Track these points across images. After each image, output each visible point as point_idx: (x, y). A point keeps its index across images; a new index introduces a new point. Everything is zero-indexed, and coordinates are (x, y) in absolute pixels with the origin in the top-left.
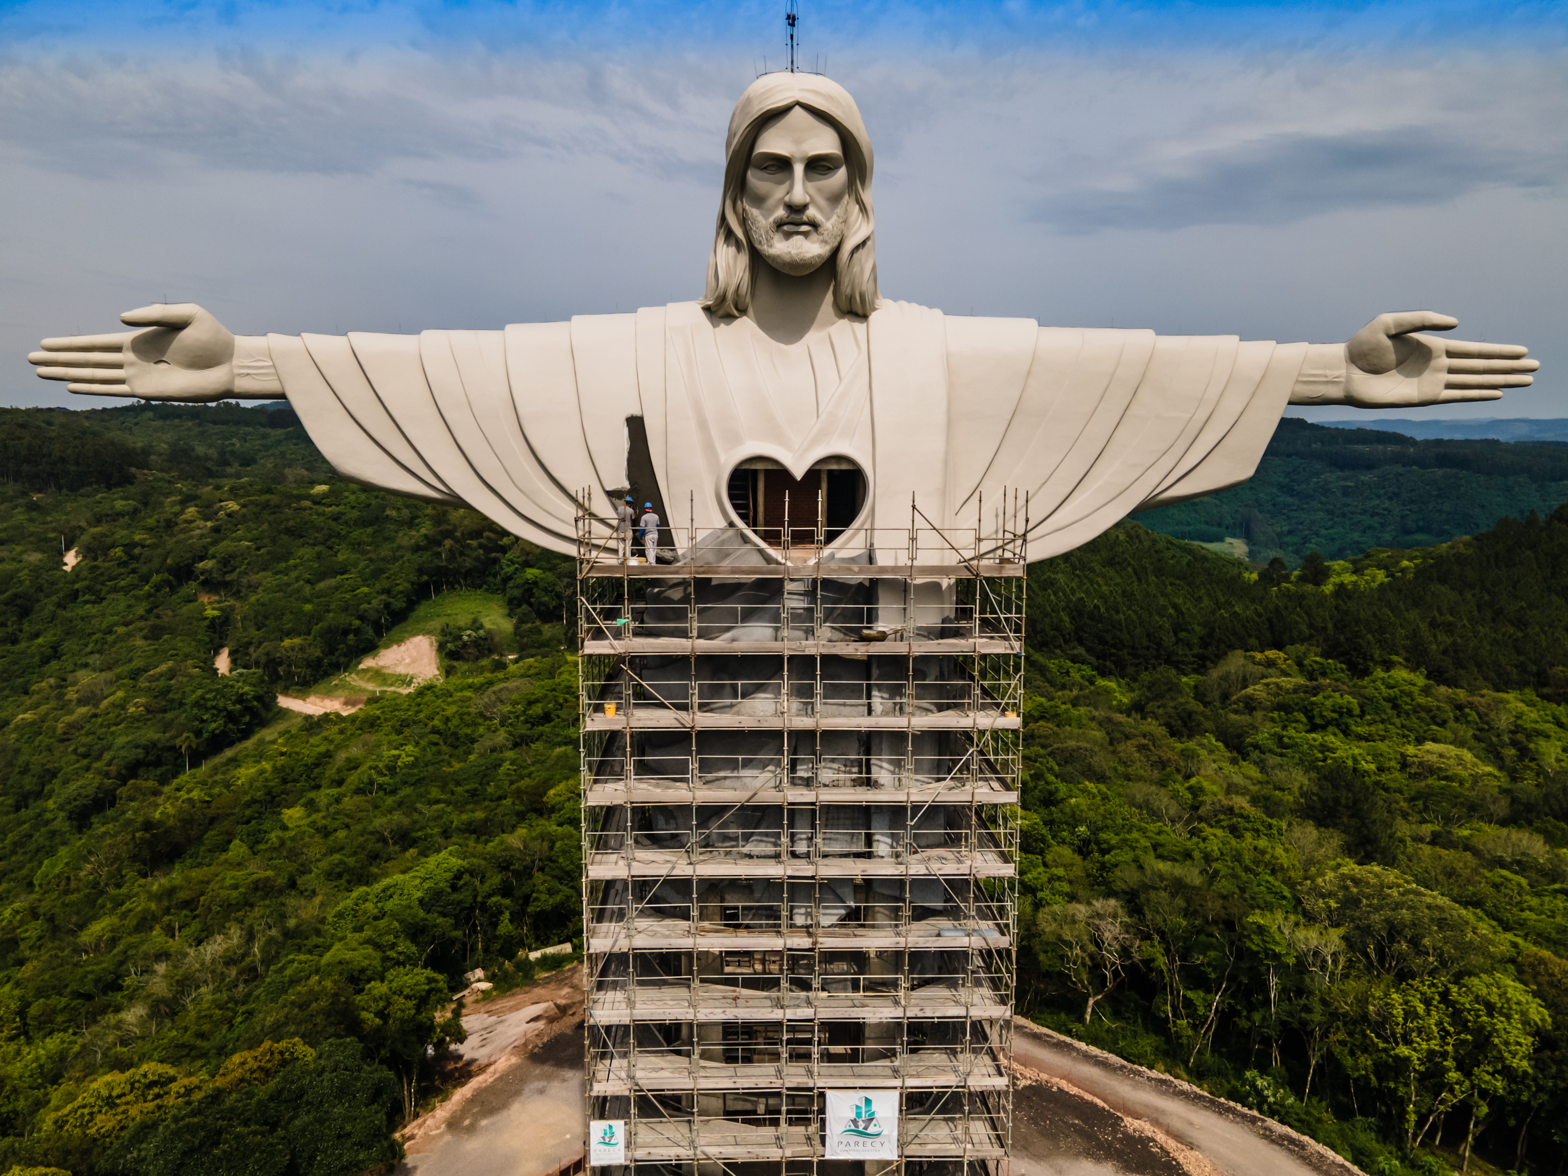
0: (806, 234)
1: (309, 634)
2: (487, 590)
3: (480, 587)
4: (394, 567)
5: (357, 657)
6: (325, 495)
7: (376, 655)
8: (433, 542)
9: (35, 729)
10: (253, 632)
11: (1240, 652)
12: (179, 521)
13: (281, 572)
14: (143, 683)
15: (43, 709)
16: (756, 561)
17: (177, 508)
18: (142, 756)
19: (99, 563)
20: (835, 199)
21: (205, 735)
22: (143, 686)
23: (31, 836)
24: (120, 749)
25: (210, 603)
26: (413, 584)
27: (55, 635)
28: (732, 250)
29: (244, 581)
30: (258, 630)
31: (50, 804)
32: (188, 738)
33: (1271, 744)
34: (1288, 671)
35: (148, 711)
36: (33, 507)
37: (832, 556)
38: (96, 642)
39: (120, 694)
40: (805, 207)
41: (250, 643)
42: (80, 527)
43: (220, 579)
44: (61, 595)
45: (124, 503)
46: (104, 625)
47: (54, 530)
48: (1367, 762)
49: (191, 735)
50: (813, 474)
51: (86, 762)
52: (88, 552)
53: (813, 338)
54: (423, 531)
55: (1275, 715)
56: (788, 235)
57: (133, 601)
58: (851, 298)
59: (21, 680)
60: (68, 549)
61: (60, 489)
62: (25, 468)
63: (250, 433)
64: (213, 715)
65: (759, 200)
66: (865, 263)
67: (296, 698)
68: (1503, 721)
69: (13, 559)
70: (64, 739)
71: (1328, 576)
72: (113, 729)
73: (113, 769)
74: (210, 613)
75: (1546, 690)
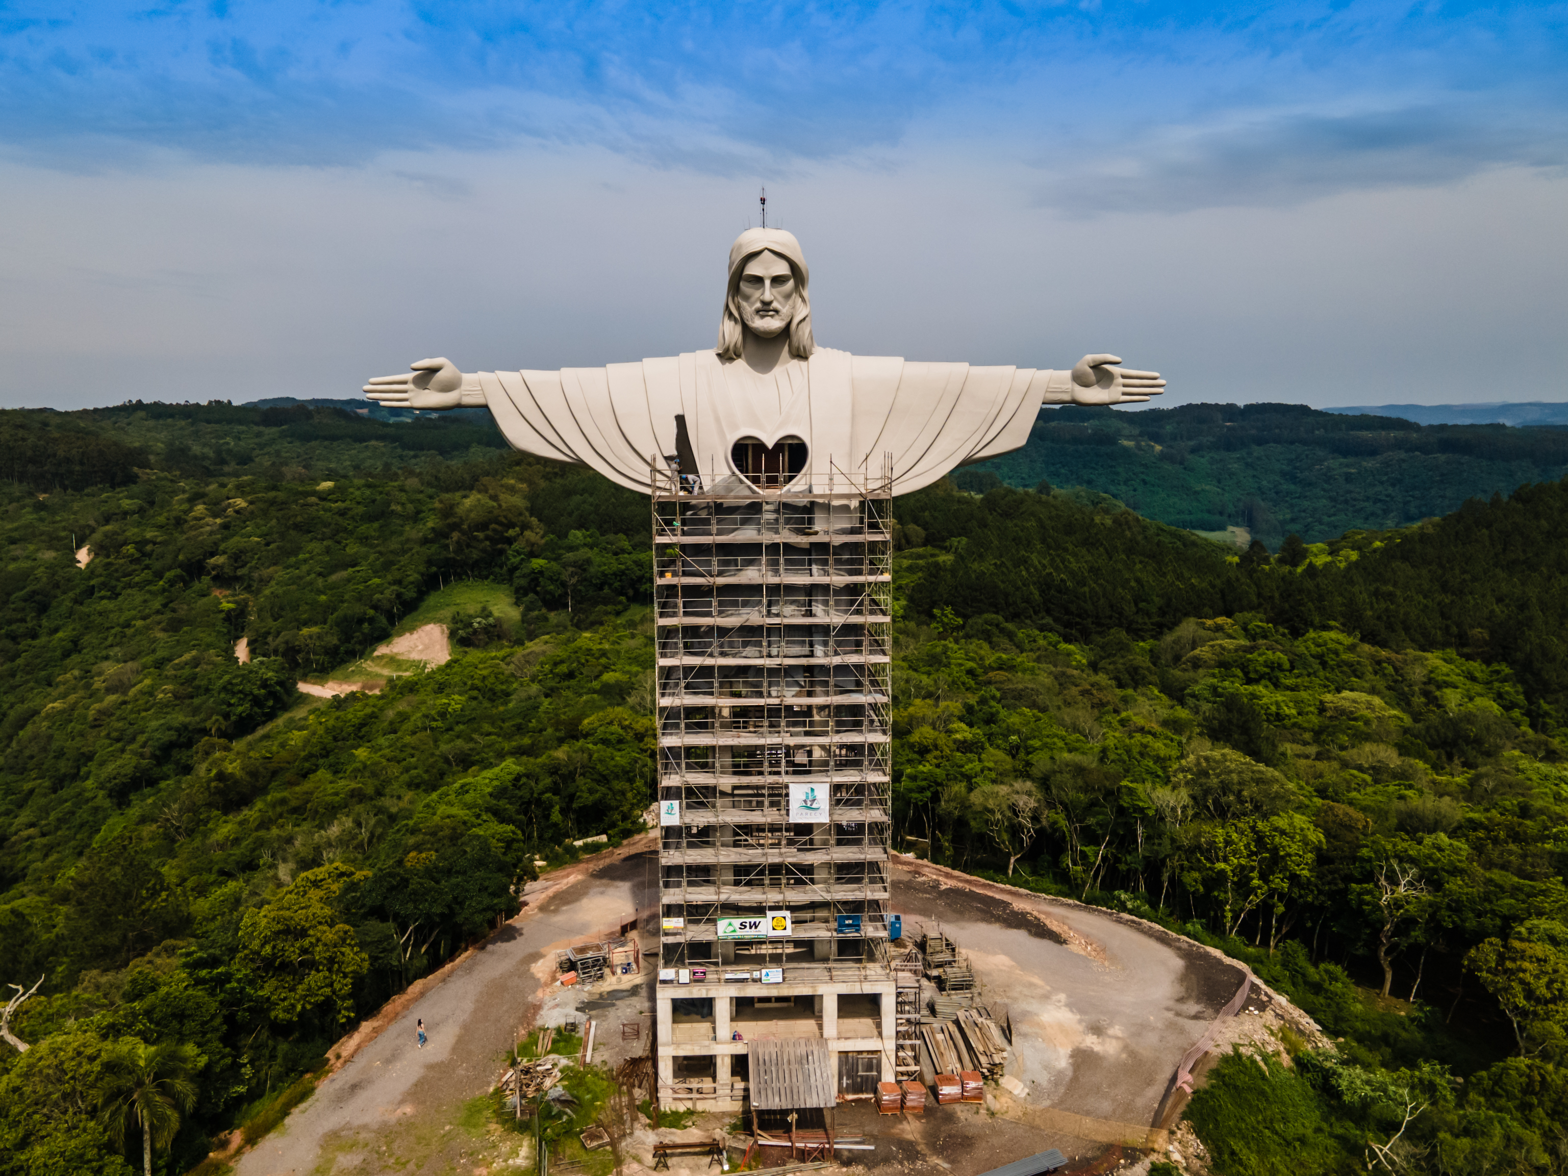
0: (772, 316)
1: (325, 623)
2: (494, 580)
3: (487, 578)
4: (404, 560)
5: (371, 645)
6: (331, 492)
7: (390, 643)
8: (440, 535)
9: (67, 715)
10: (271, 623)
11: (1192, 620)
12: (188, 518)
13: (291, 566)
14: (169, 671)
15: (72, 698)
16: (747, 493)
17: (185, 506)
18: (175, 738)
19: (111, 559)
20: (788, 296)
21: (233, 718)
22: (169, 674)
23: (73, 813)
24: (153, 731)
25: (225, 597)
26: (422, 575)
27: (74, 629)
28: (733, 323)
29: (256, 575)
30: (275, 620)
31: (90, 783)
32: (217, 720)
33: (1206, 694)
34: (1234, 635)
35: (176, 697)
36: (40, 507)
37: (789, 490)
38: (115, 636)
39: (147, 682)
40: (770, 303)
41: (269, 633)
42: (89, 526)
43: (231, 574)
44: (78, 591)
45: (128, 501)
46: (122, 620)
47: (64, 529)
48: (1289, 707)
49: (220, 718)
50: (779, 446)
51: (119, 745)
52: (99, 550)
53: (778, 370)
54: (430, 524)
55: (1216, 671)
56: (763, 317)
57: (147, 596)
58: (798, 349)
59: (43, 673)
60: (79, 547)
61: (65, 489)
62: (31, 468)
63: (243, 432)
64: (240, 699)
65: (747, 298)
66: (805, 330)
67: (314, 684)
68: (1417, 674)
69: (28, 558)
70: (96, 725)
71: (1305, 558)
72: (144, 714)
73: (147, 751)
74: (226, 606)
75: (1466, 650)
